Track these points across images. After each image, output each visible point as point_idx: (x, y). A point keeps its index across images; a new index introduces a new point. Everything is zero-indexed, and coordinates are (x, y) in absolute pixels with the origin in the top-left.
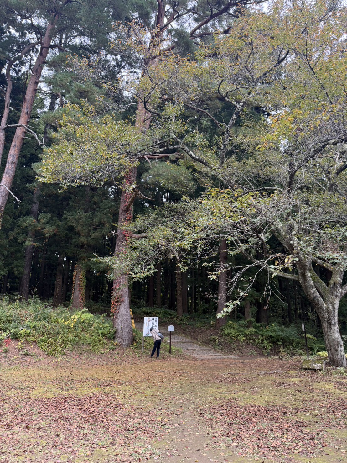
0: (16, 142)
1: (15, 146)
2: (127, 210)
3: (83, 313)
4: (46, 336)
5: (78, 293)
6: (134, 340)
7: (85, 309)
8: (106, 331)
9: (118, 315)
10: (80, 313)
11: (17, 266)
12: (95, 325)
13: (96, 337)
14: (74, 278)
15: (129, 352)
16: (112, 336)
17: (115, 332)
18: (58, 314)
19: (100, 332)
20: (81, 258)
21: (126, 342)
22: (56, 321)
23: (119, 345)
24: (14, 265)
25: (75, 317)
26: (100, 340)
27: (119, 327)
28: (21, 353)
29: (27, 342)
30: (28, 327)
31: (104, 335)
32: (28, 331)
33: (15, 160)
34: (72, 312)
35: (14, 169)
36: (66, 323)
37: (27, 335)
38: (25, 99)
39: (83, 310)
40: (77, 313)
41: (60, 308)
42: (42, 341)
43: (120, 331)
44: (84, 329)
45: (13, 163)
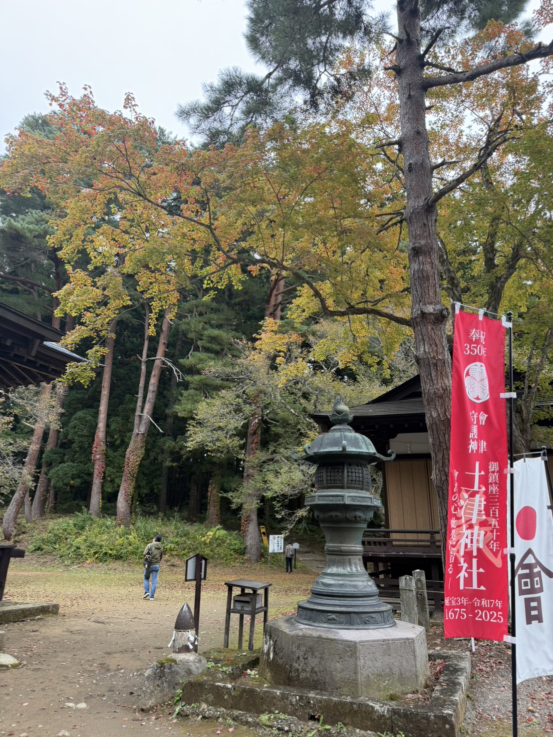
0: (155, 372)
1: (154, 376)
2: (255, 433)
3: (218, 529)
4: (186, 550)
5: (213, 510)
6: (262, 555)
7: (219, 526)
8: (236, 547)
9: (248, 533)
10: (214, 530)
11: (157, 484)
12: (228, 541)
13: (227, 552)
14: (209, 494)
15: (257, 566)
16: (242, 552)
17: (245, 548)
18: (196, 531)
19: (232, 547)
20: (215, 475)
21: (254, 558)
22: (195, 538)
23: (249, 560)
24: (154, 483)
25: (210, 533)
26: (231, 555)
27: (248, 543)
28: (168, 564)
29: (172, 555)
30: (172, 542)
31: (235, 551)
32: (173, 546)
33: (155, 389)
34: (208, 528)
35: (154, 397)
36: (203, 539)
37: (171, 550)
38: (162, 330)
39: (217, 527)
40: (213, 529)
41: (196, 526)
42: (184, 554)
43: (249, 547)
44: (219, 545)
45: (153, 391)
